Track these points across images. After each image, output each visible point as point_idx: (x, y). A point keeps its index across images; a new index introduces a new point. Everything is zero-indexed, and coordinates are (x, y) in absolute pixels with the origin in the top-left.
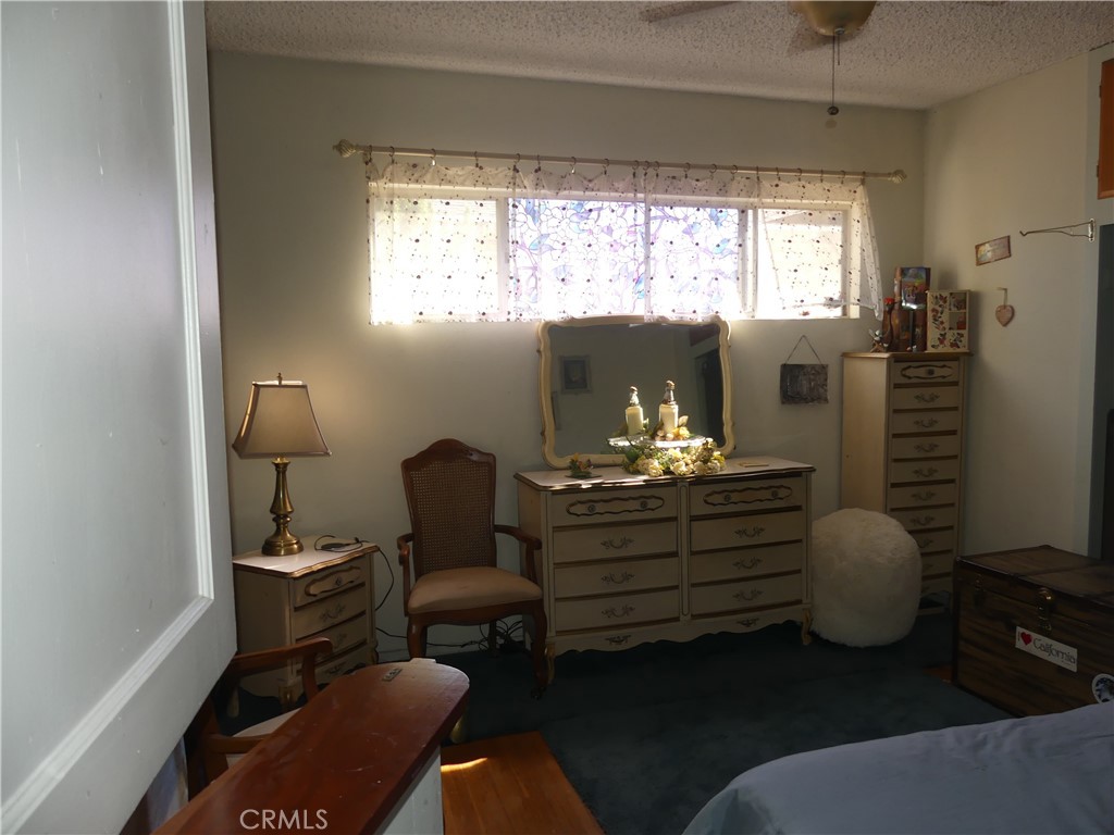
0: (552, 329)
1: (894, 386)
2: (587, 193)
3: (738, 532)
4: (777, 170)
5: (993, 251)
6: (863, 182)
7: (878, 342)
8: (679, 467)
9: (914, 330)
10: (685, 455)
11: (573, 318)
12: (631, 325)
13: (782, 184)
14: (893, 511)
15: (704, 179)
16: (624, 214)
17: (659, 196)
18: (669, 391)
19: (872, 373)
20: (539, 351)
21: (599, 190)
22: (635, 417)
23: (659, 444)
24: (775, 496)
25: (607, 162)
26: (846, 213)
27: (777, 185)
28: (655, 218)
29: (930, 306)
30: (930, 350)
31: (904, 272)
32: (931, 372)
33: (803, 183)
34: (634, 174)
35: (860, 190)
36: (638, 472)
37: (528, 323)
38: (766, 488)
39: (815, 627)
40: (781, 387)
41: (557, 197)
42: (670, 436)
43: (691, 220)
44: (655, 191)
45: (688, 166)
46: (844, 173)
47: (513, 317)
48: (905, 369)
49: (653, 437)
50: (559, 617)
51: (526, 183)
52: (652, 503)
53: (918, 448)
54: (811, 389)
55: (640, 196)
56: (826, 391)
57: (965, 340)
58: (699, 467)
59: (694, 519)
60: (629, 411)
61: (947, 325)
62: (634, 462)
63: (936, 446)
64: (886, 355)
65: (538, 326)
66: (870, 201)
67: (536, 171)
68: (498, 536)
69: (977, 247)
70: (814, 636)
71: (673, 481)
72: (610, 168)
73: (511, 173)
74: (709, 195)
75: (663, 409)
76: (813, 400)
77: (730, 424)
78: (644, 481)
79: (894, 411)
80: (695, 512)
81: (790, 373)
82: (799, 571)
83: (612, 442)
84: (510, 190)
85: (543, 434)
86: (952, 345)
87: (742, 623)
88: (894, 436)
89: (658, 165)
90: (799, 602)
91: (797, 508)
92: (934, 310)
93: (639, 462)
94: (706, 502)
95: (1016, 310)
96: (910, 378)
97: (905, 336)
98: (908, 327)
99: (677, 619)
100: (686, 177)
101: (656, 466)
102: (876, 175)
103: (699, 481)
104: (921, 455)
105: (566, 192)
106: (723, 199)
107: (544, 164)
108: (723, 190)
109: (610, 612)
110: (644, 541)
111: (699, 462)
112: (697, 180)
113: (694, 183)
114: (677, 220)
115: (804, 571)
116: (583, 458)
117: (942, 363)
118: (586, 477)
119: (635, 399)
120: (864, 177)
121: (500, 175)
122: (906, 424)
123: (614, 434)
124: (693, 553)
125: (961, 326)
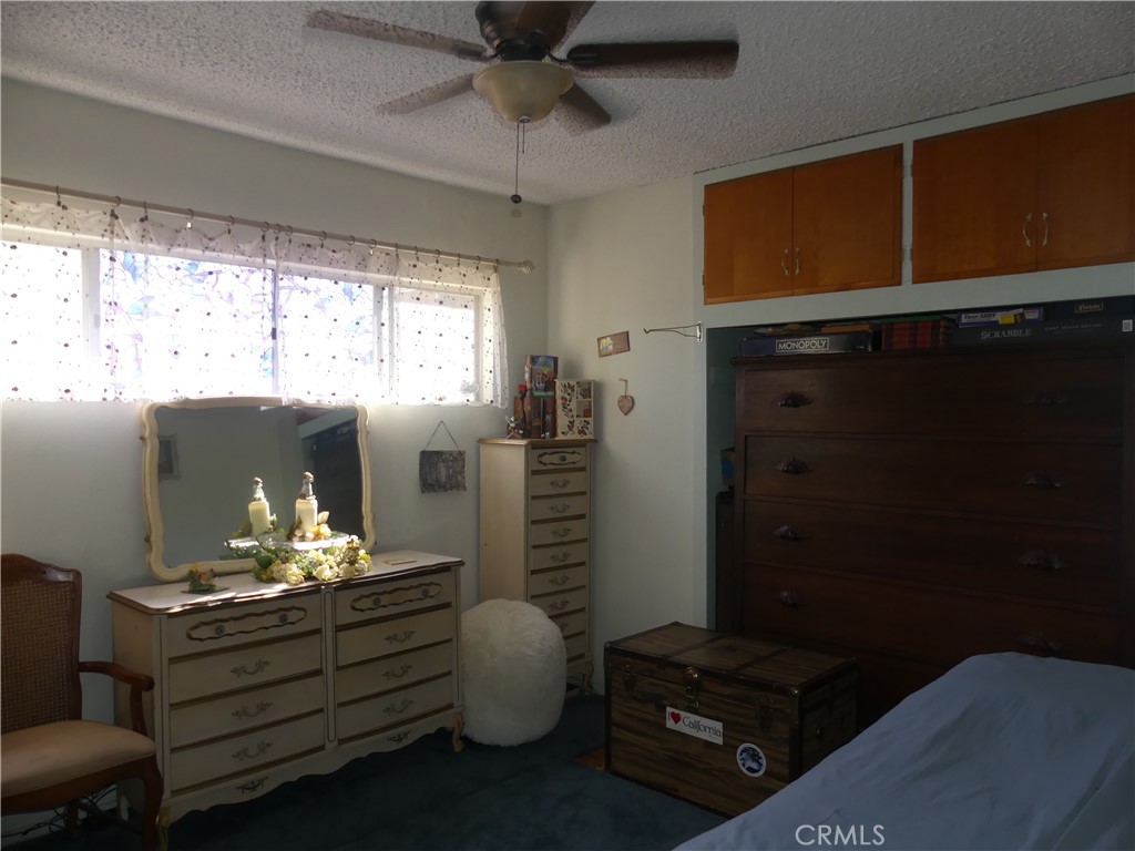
0: (161, 413)
1: (532, 473)
2: (207, 253)
3: (389, 638)
4: (416, 249)
5: (614, 345)
6: (496, 270)
7: (514, 428)
8: (323, 570)
9: (544, 416)
10: (329, 557)
11: (187, 401)
12: (263, 408)
13: (420, 265)
14: (534, 598)
15: (341, 250)
16: (247, 280)
17: (291, 264)
18: (307, 483)
19: (509, 460)
20: (142, 438)
21: (221, 251)
22: (260, 513)
23: (298, 545)
24: (426, 595)
25: (232, 220)
26: (478, 299)
27: (415, 266)
28: (284, 288)
29: (559, 394)
30: (560, 437)
31: (534, 360)
32: (564, 459)
33: (440, 265)
34: (263, 238)
35: (494, 277)
36: (272, 580)
37: (129, 403)
38: (416, 587)
39: (467, 731)
40: (421, 475)
41: (168, 252)
42: (310, 535)
43: (324, 294)
44: (287, 258)
45: (325, 235)
46: (479, 259)
47: (110, 396)
48: (541, 456)
49: (290, 537)
50: (175, 773)
51: (128, 233)
52: (292, 616)
53: (554, 533)
54: (449, 477)
55: (269, 261)
56: (464, 478)
57: (591, 427)
58: (346, 571)
59: (339, 629)
60: (252, 507)
61: (575, 413)
62: (266, 568)
63: (569, 530)
64: (523, 442)
65: (141, 408)
66: (501, 290)
67: (142, 220)
68: (84, 677)
69: (599, 340)
70: (466, 740)
71: (316, 589)
72: (235, 228)
73: (108, 219)
74: (347, 269)
75: (300, 504)
76: (451, 488)
77: (370, 517)
78: (284, 591)
79: (532, 498)
80: (340, 622)
81: (429, 459)
82: (449, 673)
83: (234, 543)
84: (106, 239)
85: (147, 540)
86: (581, 432)
87: (392, 739)
88: (533, 522)
89: (291, 229)
90: (450, 706)
91: (446, 606)
92: (563, 398)
93: (274, 568)
94: (354, 608)
95: (636, 401)
96: (545, 464)
97: (536, 423)
98: (539, 414)
99: (322, 748)
100: (322, 246)
101: (294, 572)
102: (508, 264)
103: (345, 585)
104: (558, 540)
105: (181, 250)
106: (363, 274)
107: (151, 213)
108: (362, 264)
109: (241, 754)
110: (282, 662)
111: (345, 565)
112: (334, 251)
113: (331, 254)
114: (308, 292)
115: (454, 673)
116: (203, 566)
117: (571, 450)
118: (209, 590)
119: (260, 494)
120: (497, 265)
121: (92, 220)
122: (543, 509)
123: (234, 534)
124: (339, 668)
125: (587, 413)
